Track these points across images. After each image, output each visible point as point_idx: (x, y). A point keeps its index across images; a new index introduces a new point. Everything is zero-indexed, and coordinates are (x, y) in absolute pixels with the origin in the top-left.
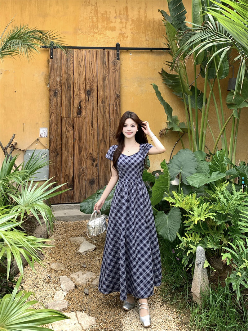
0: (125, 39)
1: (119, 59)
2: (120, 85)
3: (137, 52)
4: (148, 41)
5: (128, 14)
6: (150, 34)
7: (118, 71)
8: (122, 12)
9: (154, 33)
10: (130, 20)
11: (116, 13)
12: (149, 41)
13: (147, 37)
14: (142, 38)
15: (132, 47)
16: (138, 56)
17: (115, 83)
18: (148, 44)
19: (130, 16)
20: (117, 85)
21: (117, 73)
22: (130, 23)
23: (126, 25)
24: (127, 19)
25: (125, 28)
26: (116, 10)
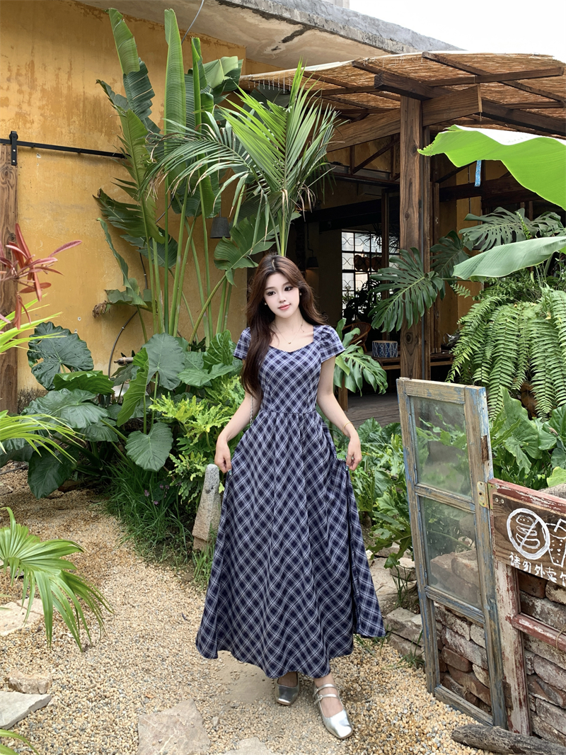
0: (28, 125)
1: (15, 164)
2: (16, 216)
3: (51, 154)
4: (74, 134)
5: (35, 76)
6: (77, 122)
7: (14, 188)
8: (23, 72)
9: (86, 122)
10: (39, 88)
11: (9, 70)
12: (76, 135)
13: (71, 127)
14: (62, 128)
15: (42, 143)
16: (52, 162)
17: (7, 211)
18: (74, 141)
19: (40, 82)
20: (11, 215)
21: (12, 192)
22: (37, 95)
23: (30, 98)
24: (33, 87)
25: (29, 103)
26: (11, 65)
